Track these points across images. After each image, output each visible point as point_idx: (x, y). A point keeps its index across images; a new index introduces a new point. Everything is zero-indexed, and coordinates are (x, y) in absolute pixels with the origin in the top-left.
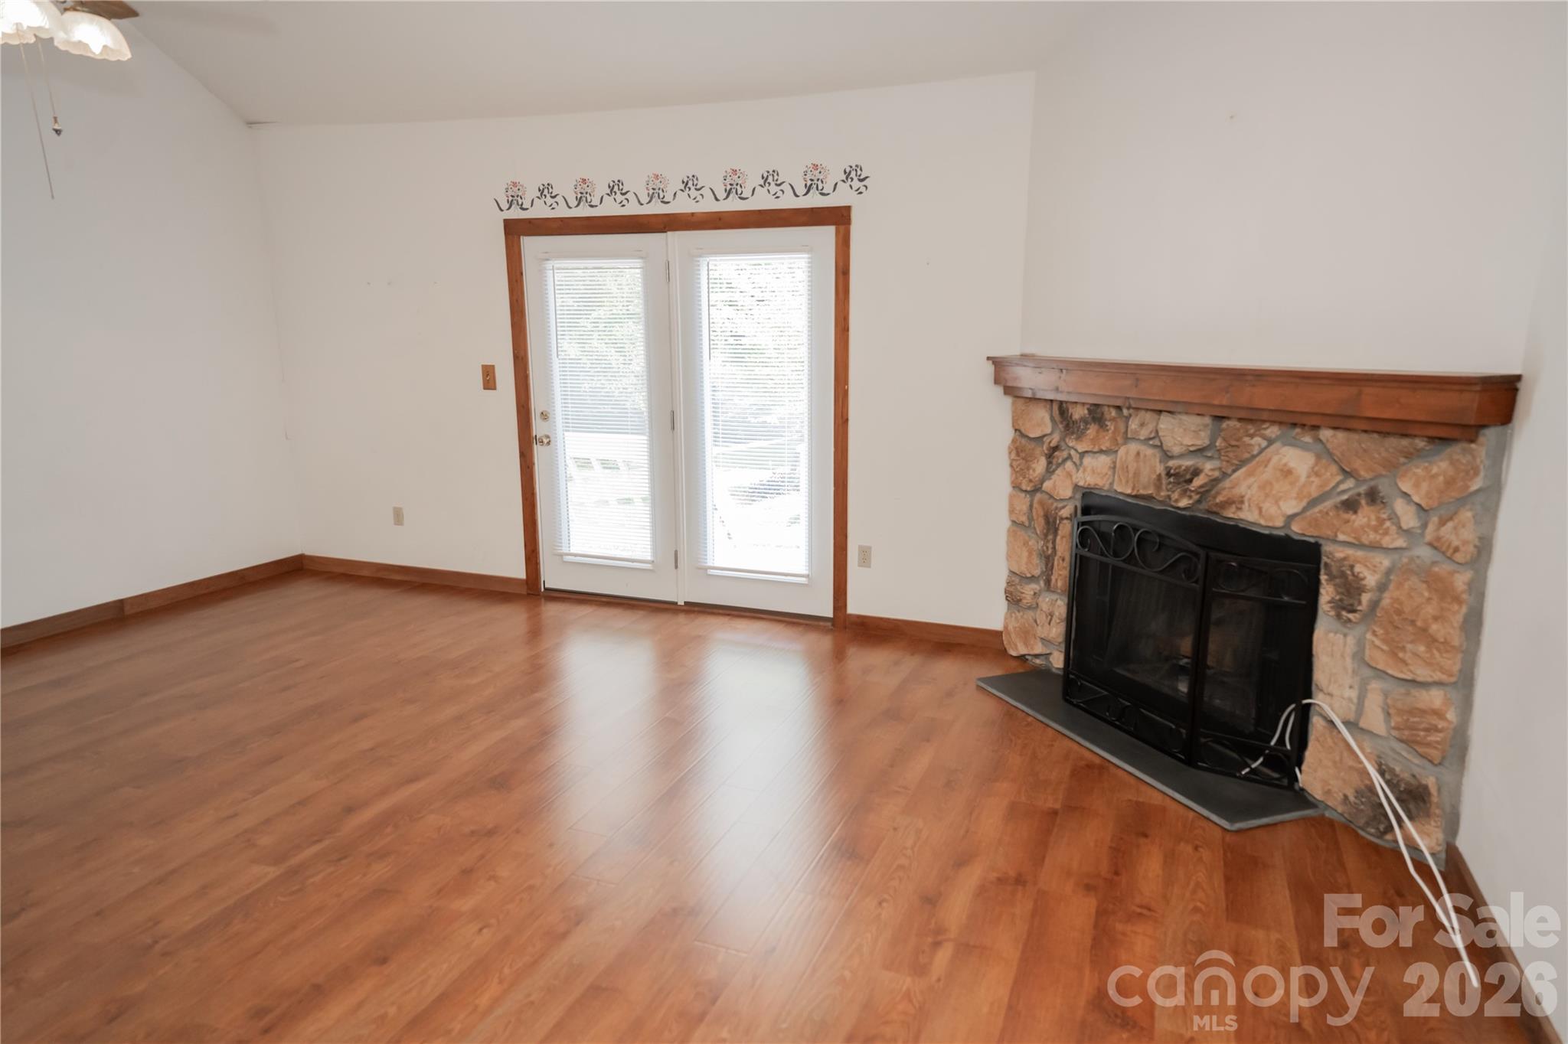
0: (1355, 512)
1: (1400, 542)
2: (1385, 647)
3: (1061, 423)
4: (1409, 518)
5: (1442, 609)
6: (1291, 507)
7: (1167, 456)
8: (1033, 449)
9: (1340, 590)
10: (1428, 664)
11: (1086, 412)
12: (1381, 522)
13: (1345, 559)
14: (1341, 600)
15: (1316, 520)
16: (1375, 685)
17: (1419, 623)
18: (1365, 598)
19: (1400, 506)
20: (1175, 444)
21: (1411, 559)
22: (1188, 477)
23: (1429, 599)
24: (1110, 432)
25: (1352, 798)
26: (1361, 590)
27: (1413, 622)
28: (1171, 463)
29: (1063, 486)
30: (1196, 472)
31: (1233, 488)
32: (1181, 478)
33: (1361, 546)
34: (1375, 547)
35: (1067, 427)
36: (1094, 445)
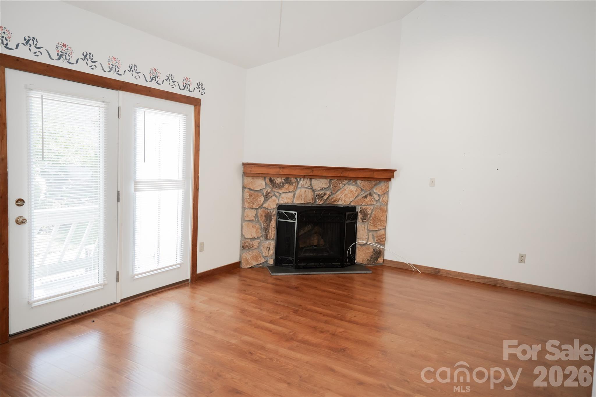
0: (366, 198)
1: (375, 203)
2: (373, 225)
3: (271, 184)
4: (377, 198)
5: (383, 214)
6: (352, 199)
7: (314, 191)
8: (258, 194)
9: (363, 216)
10: (381, 226)
11: (283, 180)
12: (371, 199)
13: (365, 208)
14: (363, 218)
15: (358, 201)
16: (370, 234)
17: (379, 218)
18: (368, 216)
19: (375, 196)
20: (319, 187)
21: (377, 206)
22: (322, 196)
23: (381, 213)
24: (294, 186)
25: (369, 259)
26: (368, 214)
27: (378, 218)
28: (316, 193)
29: (272, 205)
30: (325, 194)
31: (337, 197)
32: (320, 197)
33: (368, 205)
34: (371, 205)
35: (273, 186)
36: (287, 190)
